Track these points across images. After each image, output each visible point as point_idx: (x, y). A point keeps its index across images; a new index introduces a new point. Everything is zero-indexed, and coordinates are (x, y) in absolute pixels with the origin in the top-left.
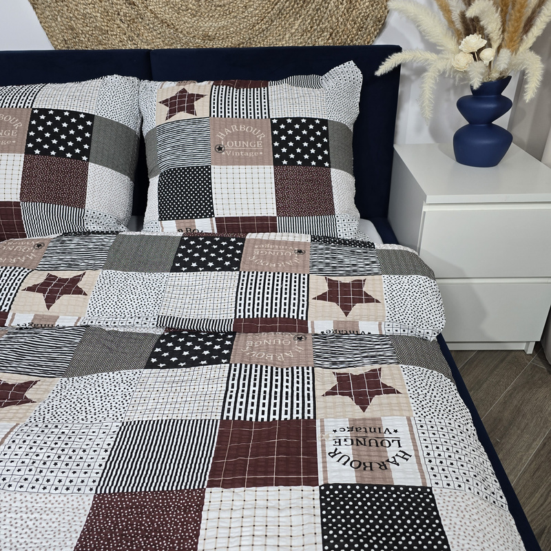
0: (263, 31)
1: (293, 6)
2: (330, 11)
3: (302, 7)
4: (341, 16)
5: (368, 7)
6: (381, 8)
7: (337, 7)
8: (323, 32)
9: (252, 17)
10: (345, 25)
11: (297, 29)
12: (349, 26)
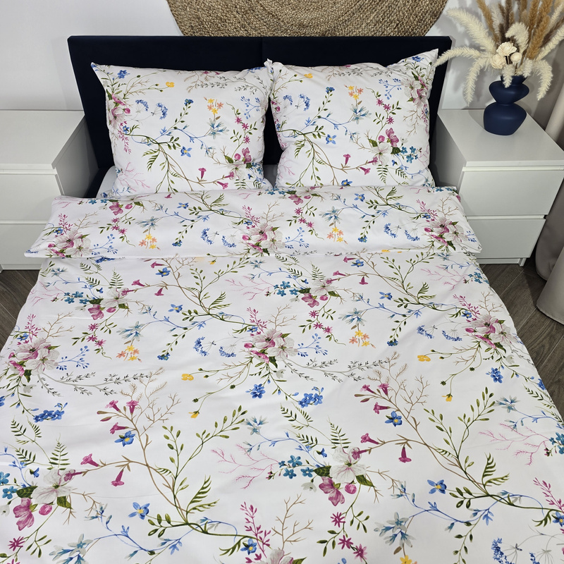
0: (346, 21)
1: (371, 4)
2: (399, 7)
3: (377, 4)
4: (407, 11)
5: (428, 5)
6: (438, 6)
7: (405, 5)
8: (391, 23)
9: (338, 11)
10: (409, 18)
11: (371, 21)
12: (411, 19)
